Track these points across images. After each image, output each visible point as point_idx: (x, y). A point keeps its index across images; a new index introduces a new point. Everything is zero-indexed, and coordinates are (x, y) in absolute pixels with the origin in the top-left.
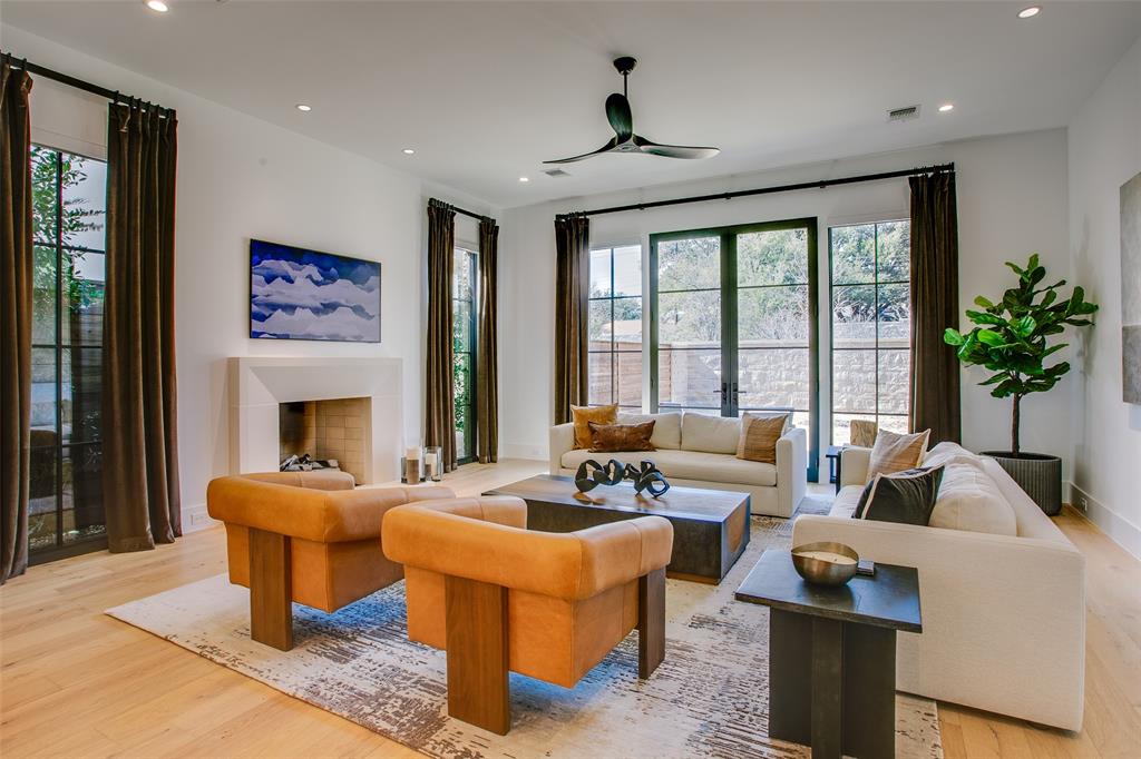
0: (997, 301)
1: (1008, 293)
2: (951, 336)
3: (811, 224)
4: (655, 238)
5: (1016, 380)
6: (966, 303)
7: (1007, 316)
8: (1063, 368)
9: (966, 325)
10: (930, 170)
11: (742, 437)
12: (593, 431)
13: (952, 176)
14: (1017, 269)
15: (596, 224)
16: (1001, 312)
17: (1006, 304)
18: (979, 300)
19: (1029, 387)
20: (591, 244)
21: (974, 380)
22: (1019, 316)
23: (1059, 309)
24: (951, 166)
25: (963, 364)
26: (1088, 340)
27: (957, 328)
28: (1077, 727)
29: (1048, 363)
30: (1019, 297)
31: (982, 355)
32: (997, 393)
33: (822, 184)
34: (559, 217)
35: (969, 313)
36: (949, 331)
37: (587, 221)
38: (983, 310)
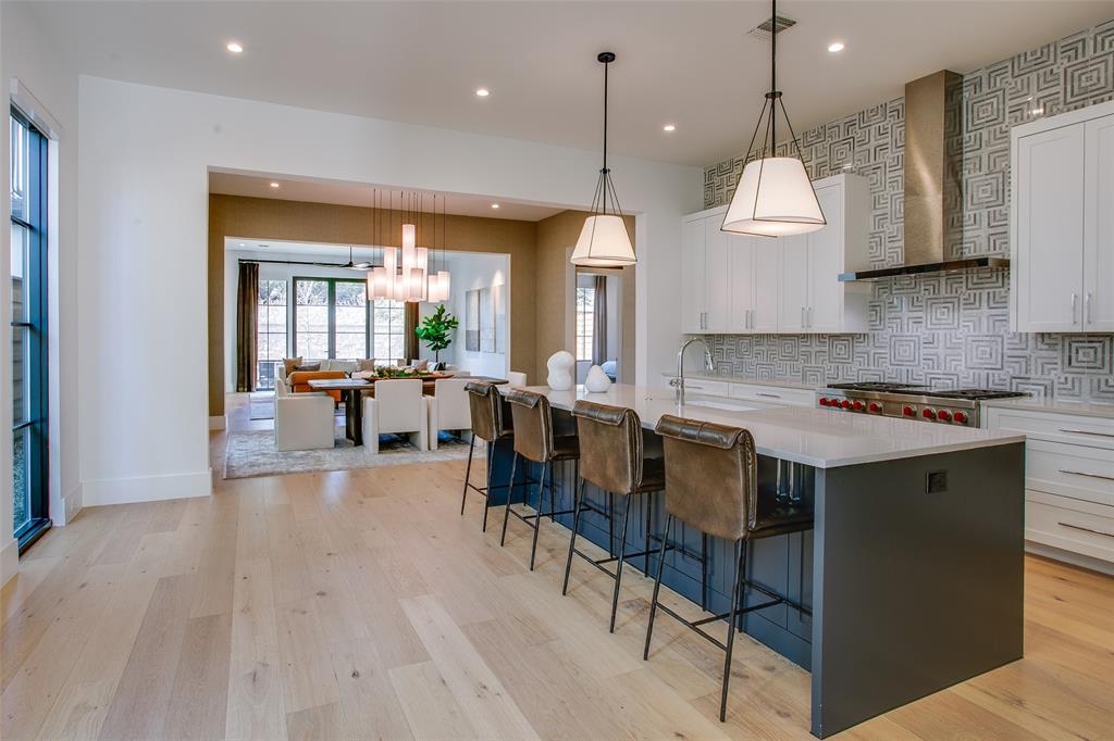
0: (431, 318)
1: (435, 316)
2: (417, 330)
4: (295, 279)
5: (437, 345)
6: (421, 318)
7: (434, 324)
8: (449, 341)
9: (422, 326)
12: (296, 369)
16: (433, 322)
17: (434, 319)
19: (440, 348)
20: (259, 277)
21: (424, 345)
22: (438, 324)
23: (448, 322)
25: (421, 339)
26: (455, 332)
27: (419, 327)
29: (446, 339)
30: (438, 317)
31: (427, 337)
32: (433, 349)
34: (240, 260)
35: (422, 322)
36: (417, 328)
37: (257, 264)
38: (426, 321)
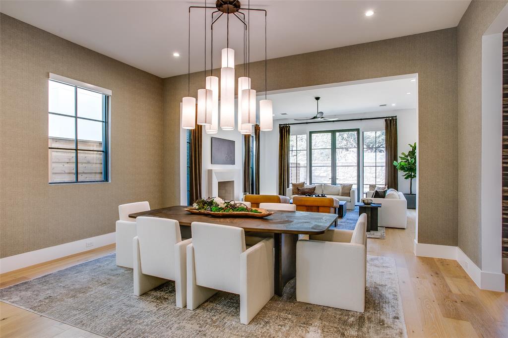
0: (407, 154)
1: (409, 152)
2: (395, 163)
3: (358, 130)
4: (311, 133)
5: (411, 175)
6: (399, 154)
7: (409, 158)
9: (399, 160)
10: (391, 117)
11: (341, 190)
12: (299, 190)
13: (396, 119)
14: (411, 146)
15: (292, 128)
16: (407, 157)
17: (409, 155)
18: (403, 154)
19: (412, 177)
20: (290, 134)
21: (401, 174)
22: (411, 158)
24: (396, 117)
25: (399, 170)
27: (397, 161)
28: (405, 228)
30: (412, 153)
31: (402, 168)
32: (406, 178)
33: (361, 119)
34: (280, 125)
35: (400, 157)
36: (395, 161)
37: (289, 126)
38: (403, 156)
